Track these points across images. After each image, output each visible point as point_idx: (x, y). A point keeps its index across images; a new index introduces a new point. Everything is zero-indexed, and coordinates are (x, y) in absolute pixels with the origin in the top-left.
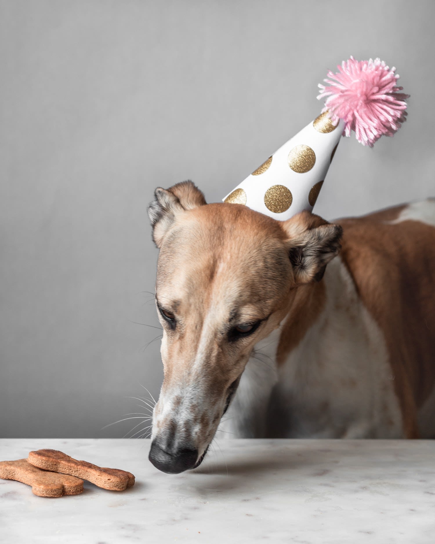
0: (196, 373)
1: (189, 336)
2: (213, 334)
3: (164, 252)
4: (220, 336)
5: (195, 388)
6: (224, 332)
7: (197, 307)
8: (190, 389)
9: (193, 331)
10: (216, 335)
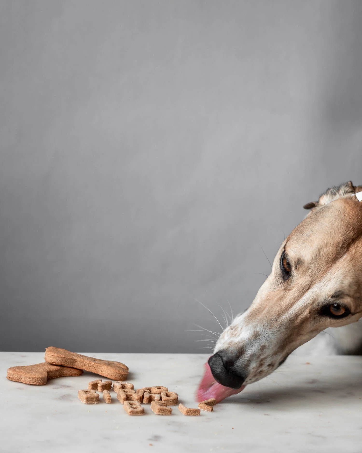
0: (282, 322)
1: (294, 292)
2: (312, 301)
3: (311, 217)
4: (315, 305)
5: (274, 333)
6: (321, 304)
7: (313, 274)
8: (270, 332)
9: (299, 290)
10: (313, 303)
